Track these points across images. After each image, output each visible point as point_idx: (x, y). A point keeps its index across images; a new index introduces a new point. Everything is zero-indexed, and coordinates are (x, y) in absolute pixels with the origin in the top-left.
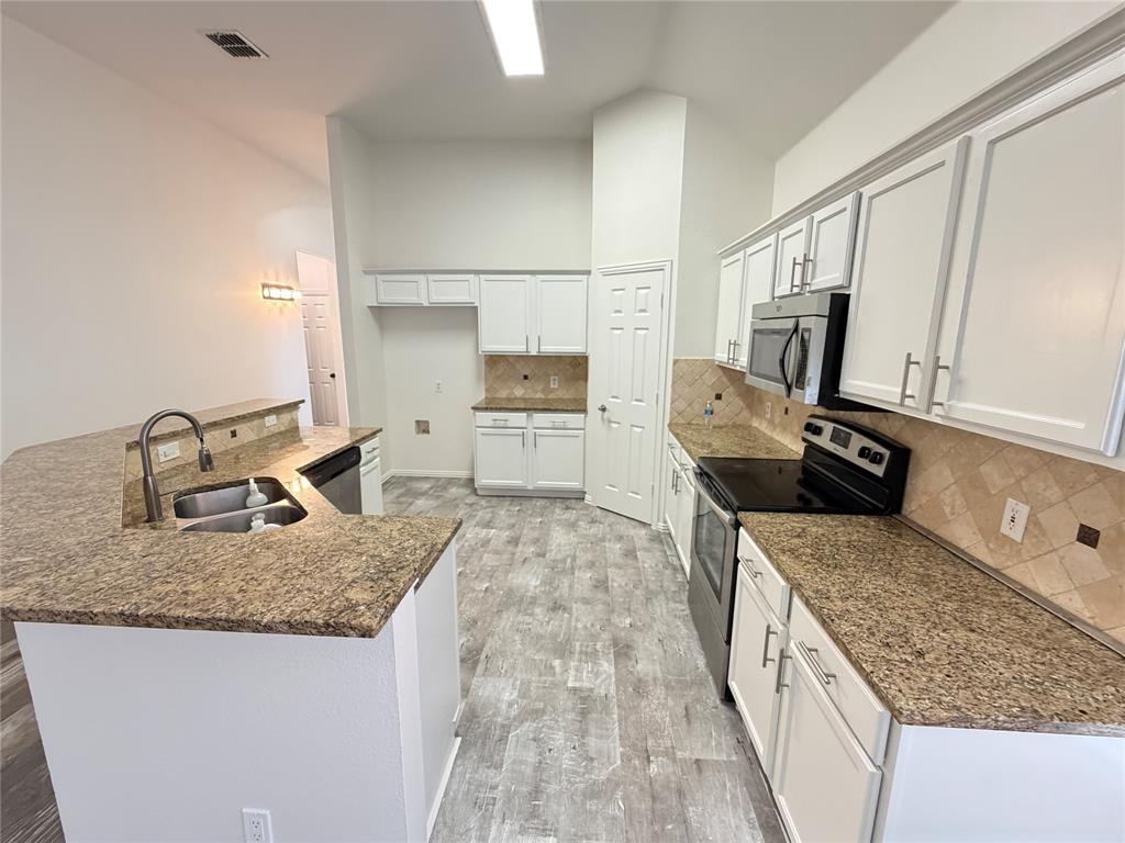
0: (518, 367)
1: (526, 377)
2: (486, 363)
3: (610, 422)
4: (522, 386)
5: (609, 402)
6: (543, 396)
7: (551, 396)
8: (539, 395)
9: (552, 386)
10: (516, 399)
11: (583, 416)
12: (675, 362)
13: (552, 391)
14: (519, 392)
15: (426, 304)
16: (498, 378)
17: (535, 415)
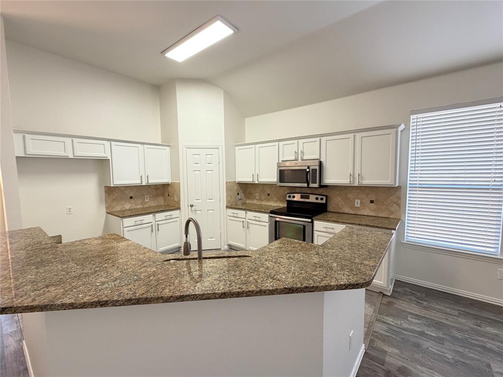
0: (126, 192)
1: (131, 198)
2: (106, 192)
3: (196, 211)
4: (129, 203)
5: (194, 202)
6: (141, 207)
7: (146, 206)
8: (139, 206)
9: (146, 201)
10: (125, 210)
11: (178, 211)
12: (227, 182)
13: (146, 203)
14: (127, 206)
15: (71, 156)
16: (114, 200)
17: (156, 215)
